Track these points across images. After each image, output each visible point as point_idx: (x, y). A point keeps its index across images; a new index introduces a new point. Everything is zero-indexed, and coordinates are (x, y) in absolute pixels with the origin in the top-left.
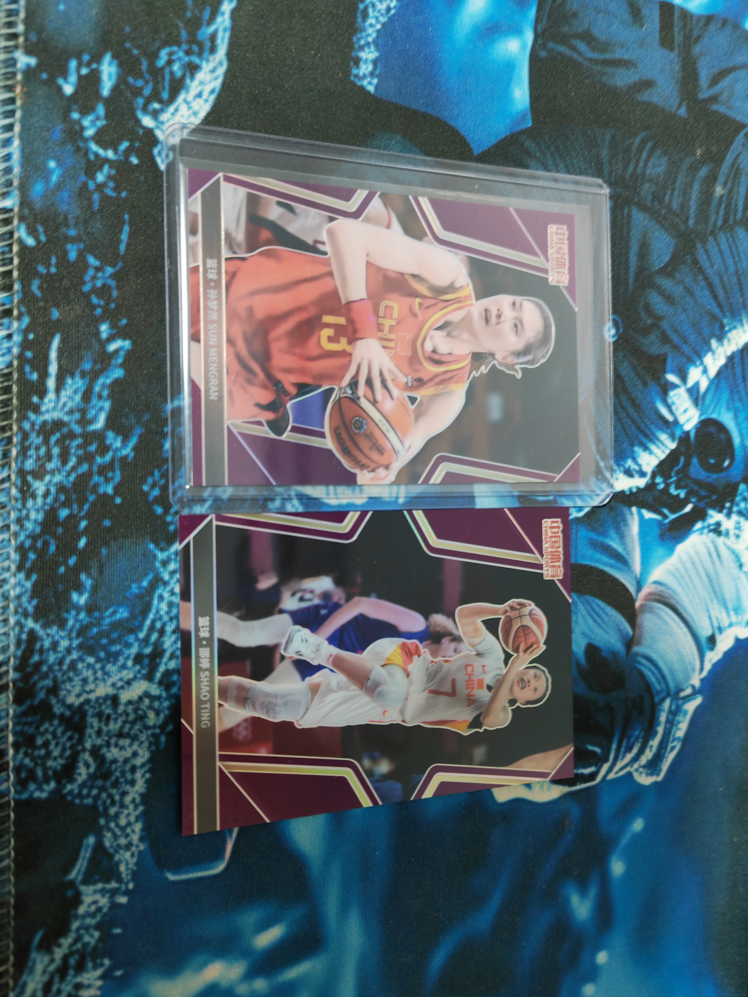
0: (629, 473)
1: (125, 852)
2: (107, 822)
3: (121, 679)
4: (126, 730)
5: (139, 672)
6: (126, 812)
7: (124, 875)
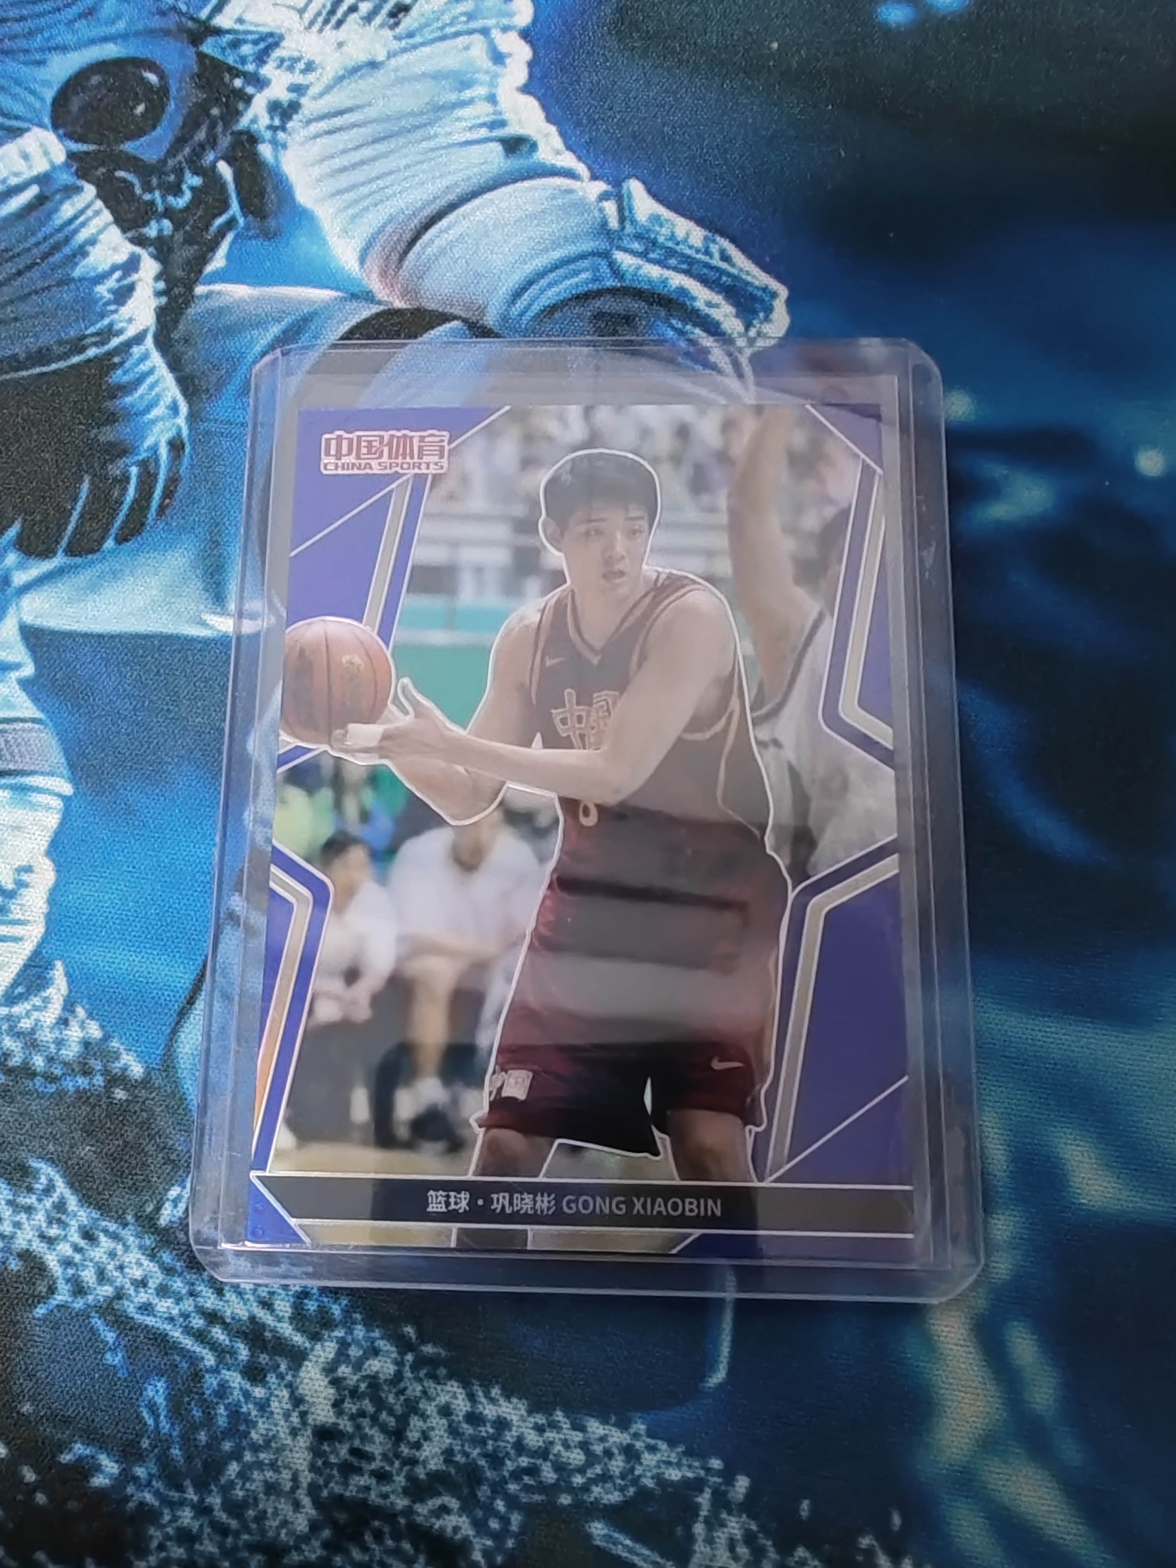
0: (123, 294)
1: (641, 1464)
2: (570, 1489)
3: (287, 1415)
4: (392, 1422)
5: (281, 1377)
6: (558, 1448)
7: (690, 1475)
